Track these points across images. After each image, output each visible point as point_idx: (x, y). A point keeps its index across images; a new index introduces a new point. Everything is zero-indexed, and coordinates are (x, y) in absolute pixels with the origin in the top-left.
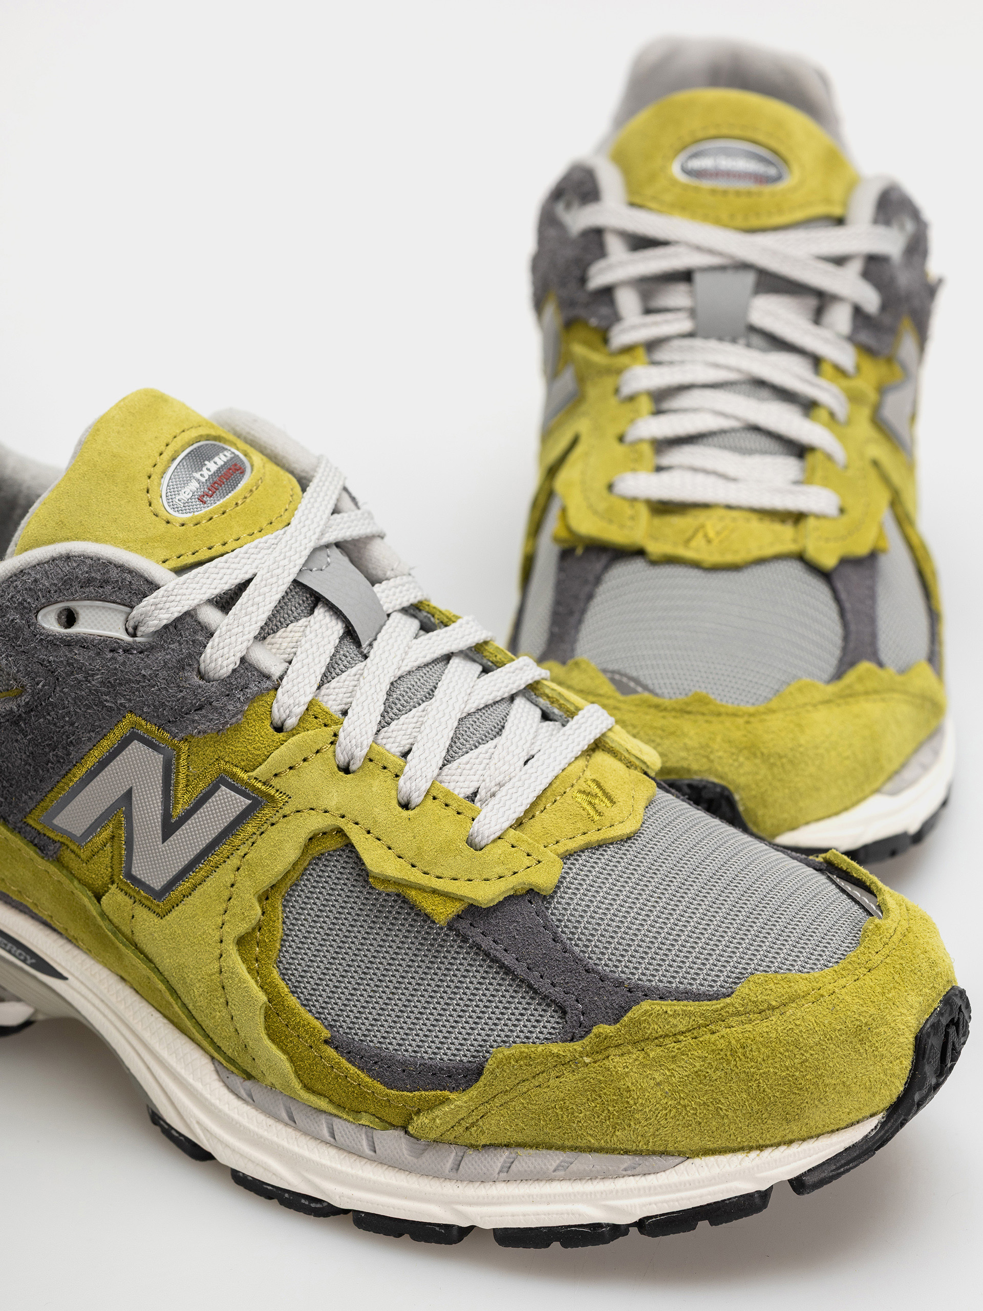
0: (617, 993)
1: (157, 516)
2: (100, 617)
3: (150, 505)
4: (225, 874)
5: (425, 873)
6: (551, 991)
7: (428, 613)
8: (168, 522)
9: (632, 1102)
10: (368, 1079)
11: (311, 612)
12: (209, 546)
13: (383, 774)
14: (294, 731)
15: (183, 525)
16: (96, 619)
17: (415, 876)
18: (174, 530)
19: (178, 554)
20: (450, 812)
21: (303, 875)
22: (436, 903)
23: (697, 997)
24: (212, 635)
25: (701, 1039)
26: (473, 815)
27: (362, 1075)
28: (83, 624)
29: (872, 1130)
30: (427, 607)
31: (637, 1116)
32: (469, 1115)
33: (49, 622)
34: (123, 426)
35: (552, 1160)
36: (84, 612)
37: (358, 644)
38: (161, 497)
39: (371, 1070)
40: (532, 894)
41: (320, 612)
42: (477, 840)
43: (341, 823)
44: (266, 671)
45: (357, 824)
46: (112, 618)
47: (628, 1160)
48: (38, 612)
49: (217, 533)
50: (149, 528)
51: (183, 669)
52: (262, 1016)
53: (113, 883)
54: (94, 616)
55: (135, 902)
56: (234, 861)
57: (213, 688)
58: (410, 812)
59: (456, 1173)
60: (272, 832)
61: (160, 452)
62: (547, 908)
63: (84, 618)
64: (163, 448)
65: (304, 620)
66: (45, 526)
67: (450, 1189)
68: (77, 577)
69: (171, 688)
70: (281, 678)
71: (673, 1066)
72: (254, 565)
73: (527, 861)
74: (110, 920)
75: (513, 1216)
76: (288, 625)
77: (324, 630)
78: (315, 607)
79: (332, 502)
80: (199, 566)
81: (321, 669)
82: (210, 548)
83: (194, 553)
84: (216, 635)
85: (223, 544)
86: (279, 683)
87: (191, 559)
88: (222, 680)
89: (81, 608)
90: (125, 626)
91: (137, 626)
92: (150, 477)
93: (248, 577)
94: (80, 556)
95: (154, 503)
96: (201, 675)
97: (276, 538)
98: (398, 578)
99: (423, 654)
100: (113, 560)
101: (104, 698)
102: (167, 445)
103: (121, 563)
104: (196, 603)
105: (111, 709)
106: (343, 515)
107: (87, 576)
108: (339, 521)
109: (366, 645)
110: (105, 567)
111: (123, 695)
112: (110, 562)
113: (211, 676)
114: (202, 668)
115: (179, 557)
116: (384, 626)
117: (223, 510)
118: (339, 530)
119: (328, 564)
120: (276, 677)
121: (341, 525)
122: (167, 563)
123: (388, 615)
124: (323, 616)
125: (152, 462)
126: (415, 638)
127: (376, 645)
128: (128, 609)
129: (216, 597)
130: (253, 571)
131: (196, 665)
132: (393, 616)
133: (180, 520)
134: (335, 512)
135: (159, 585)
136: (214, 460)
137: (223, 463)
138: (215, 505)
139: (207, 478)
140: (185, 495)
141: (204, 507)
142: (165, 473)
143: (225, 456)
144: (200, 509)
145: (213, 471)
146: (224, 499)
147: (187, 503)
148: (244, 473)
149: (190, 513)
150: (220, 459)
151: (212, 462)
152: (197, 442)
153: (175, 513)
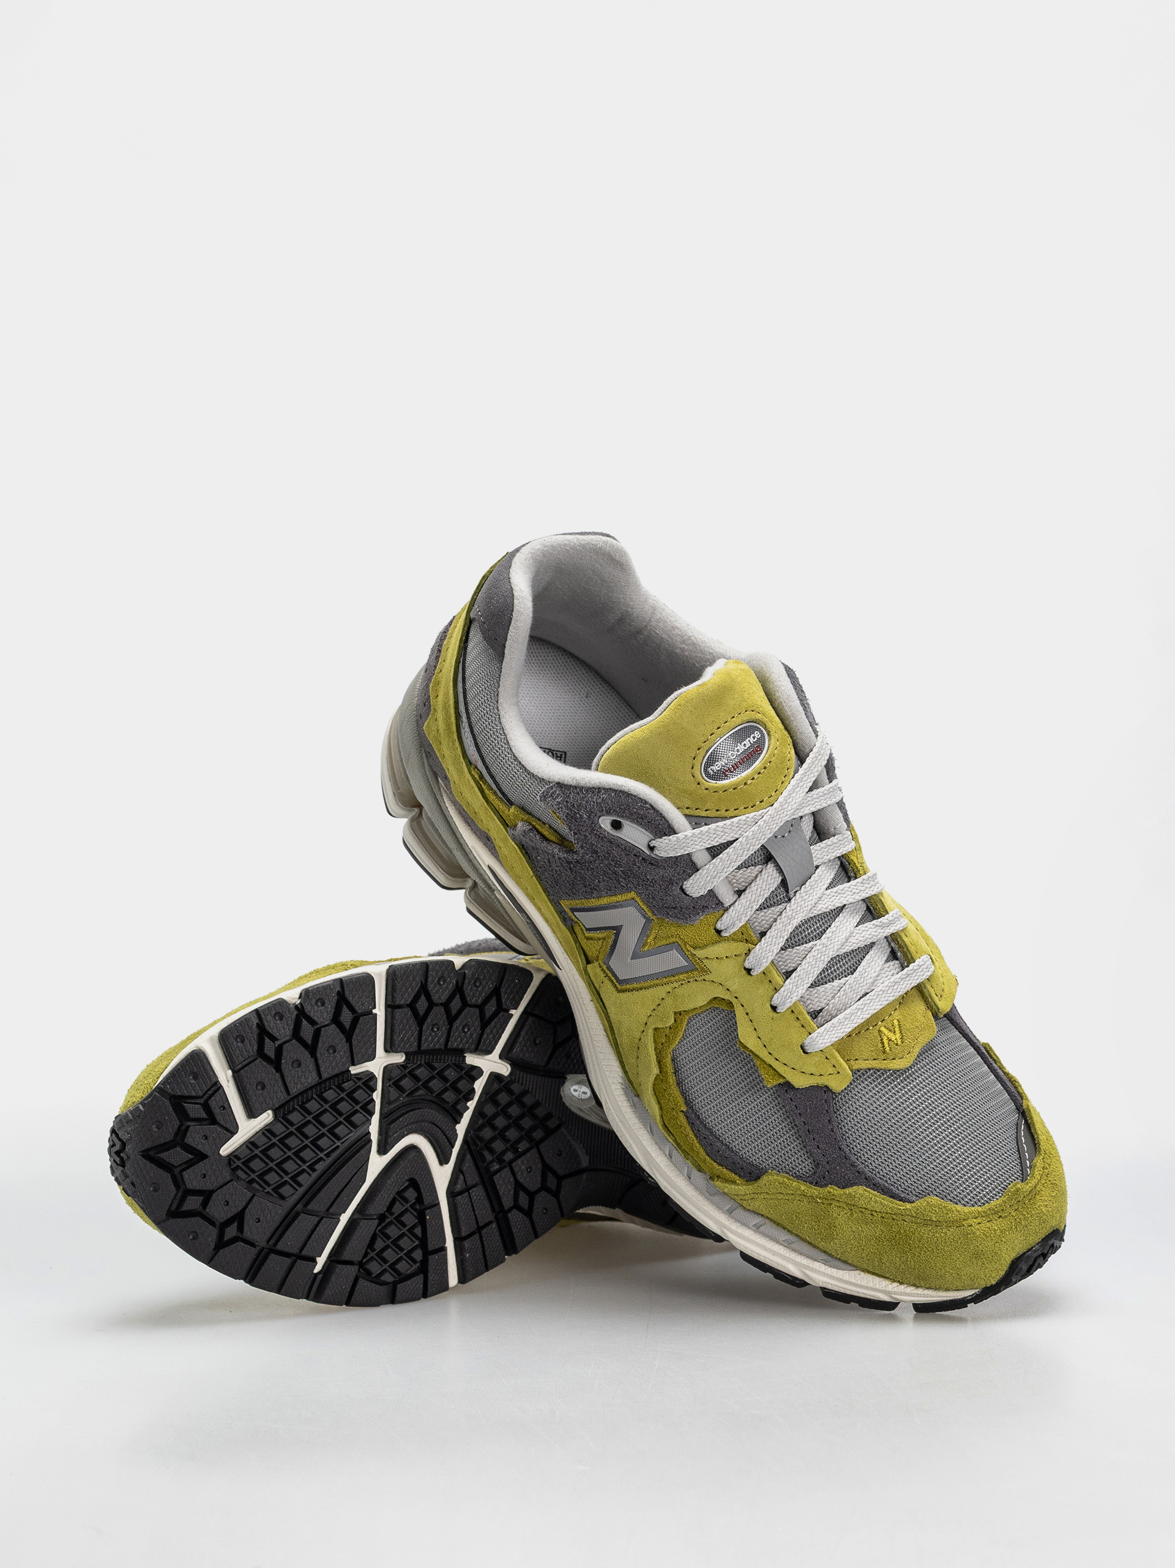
0: (851, 1170)
1: (694, 777)
2: (635, 833)
3: (692, 768)
4: (661, 992)
5: (770, 1053)
6: (815, 1151)
8: (699, 784)
9: (835, 1234)
10: (698, 1145)
11: (767, 863)
12: (717, 809)
13: (767, 985)
14: (727, 939)
15: (707, 789)
16: (632, 833)
17: (763, 1054)
18: (700, 792)
19: (698, 807)
20: (798, 1024)
21: (705, 1012)
22: (770, 1074)
23: (893, 1196)
24: (698, 870)
25: (885, 1220)
26: (810, 1031)
27: (696, 1141)
28: (623, 832)
29: (970, 1296)
31: (836, 1241)
32: (744, 1195)
33: (605, 823)
35: (784, 1236)
36: (628, 826)
37: (787, 891)
38: (702, 763)
39: (702, 1140)
40: (827, 1089)
41: (770, 866)
42: (806, 1048)
43: (734, 1001)
44: (721, 900)
45: (743, 1006)
46: (642, 837)
47: (824, 1256)
48: (599, 817)
49: (725, 802)
50: (686, 784)
51: (672, 885)
52: (653, 1078)
53: (597, 960)
54: (631, 831)
55: (605, 977)
56: (668, 988)
57: (686, 901)
58: (775, 1015)
59: (730, 1212)
60: (694, 985)
61: (711, 733)
62: (834, 1099)
63: (626, 830)
64: (715, 730)
65: (761, 866)
66: (627, 752)
67: (723, 1218)
68: (629, 809)
70: (730, 906)
71: (865, 1226)
72: (740, 832)
73: (831, 1070)
74: (589, 976)
75: (752, 1251)
76: (749, 866)
77: (769, 879)
78: (769, 861)
79: (813, 779)
80: (706, 824)
81: (757, 905)
82: (717, 811)
83: (706, 810)
84: (700, 871)
85: (726, 811)
86: (726, 910)
87: (704, 814)
88: (694, 898)
89: (626, 824)
90: (649, 845)
91: (655, 849)
92: (699, 749)
93: (733, 839)
94: (635, 796)
95: (695, 768)
96: (683, 890)
97: (760, 815)
98: (836, 837)
99: (827, 905)
100: (654, 805)
101: (621, 880)
102: (718, 728)
103: (658, 809)
104: (694, 850)
105: (624, 887)
106: (815, 792)
107: (635, 810)
108: (809, 799)
109: (791, 893)
110: (647, 809)
111: (633, 883)
112: (652, 806)
113: (688, 893)
114: (684, 887)
115: (697, 809)
116: (810, 878)
117: (735, 787)
118: (807, 807)
119: (789, 832)
120: (727, 905)
121: (809, 803)
122: (689, 810)
123: (817, 867)
124: (772, 868)
125: (704, 739)
126: (826, 889)
127: (798, 894)
128: (652, 837)
129: (707, 848)
130: (737, 836)
131: (681, 884)
132: (820, 868)
133: (707, 785)
134: (811, 790)
135: (677, 831)
136: (745, 742)
137: (750, 745)
138: (732, 779)
139: (734, 757)
140: (716, 767)
141: (725, 779)
142: (710, 749)
143: (754, 738)
144: (722, 779)
145: (741, 751)
146: (739, 776)
147: (715, 773)
148: (761, 753)
149: (715, 780)
150: (749, 741)
151: (743, 744)
152: (739, 725)
153: (706, 778)
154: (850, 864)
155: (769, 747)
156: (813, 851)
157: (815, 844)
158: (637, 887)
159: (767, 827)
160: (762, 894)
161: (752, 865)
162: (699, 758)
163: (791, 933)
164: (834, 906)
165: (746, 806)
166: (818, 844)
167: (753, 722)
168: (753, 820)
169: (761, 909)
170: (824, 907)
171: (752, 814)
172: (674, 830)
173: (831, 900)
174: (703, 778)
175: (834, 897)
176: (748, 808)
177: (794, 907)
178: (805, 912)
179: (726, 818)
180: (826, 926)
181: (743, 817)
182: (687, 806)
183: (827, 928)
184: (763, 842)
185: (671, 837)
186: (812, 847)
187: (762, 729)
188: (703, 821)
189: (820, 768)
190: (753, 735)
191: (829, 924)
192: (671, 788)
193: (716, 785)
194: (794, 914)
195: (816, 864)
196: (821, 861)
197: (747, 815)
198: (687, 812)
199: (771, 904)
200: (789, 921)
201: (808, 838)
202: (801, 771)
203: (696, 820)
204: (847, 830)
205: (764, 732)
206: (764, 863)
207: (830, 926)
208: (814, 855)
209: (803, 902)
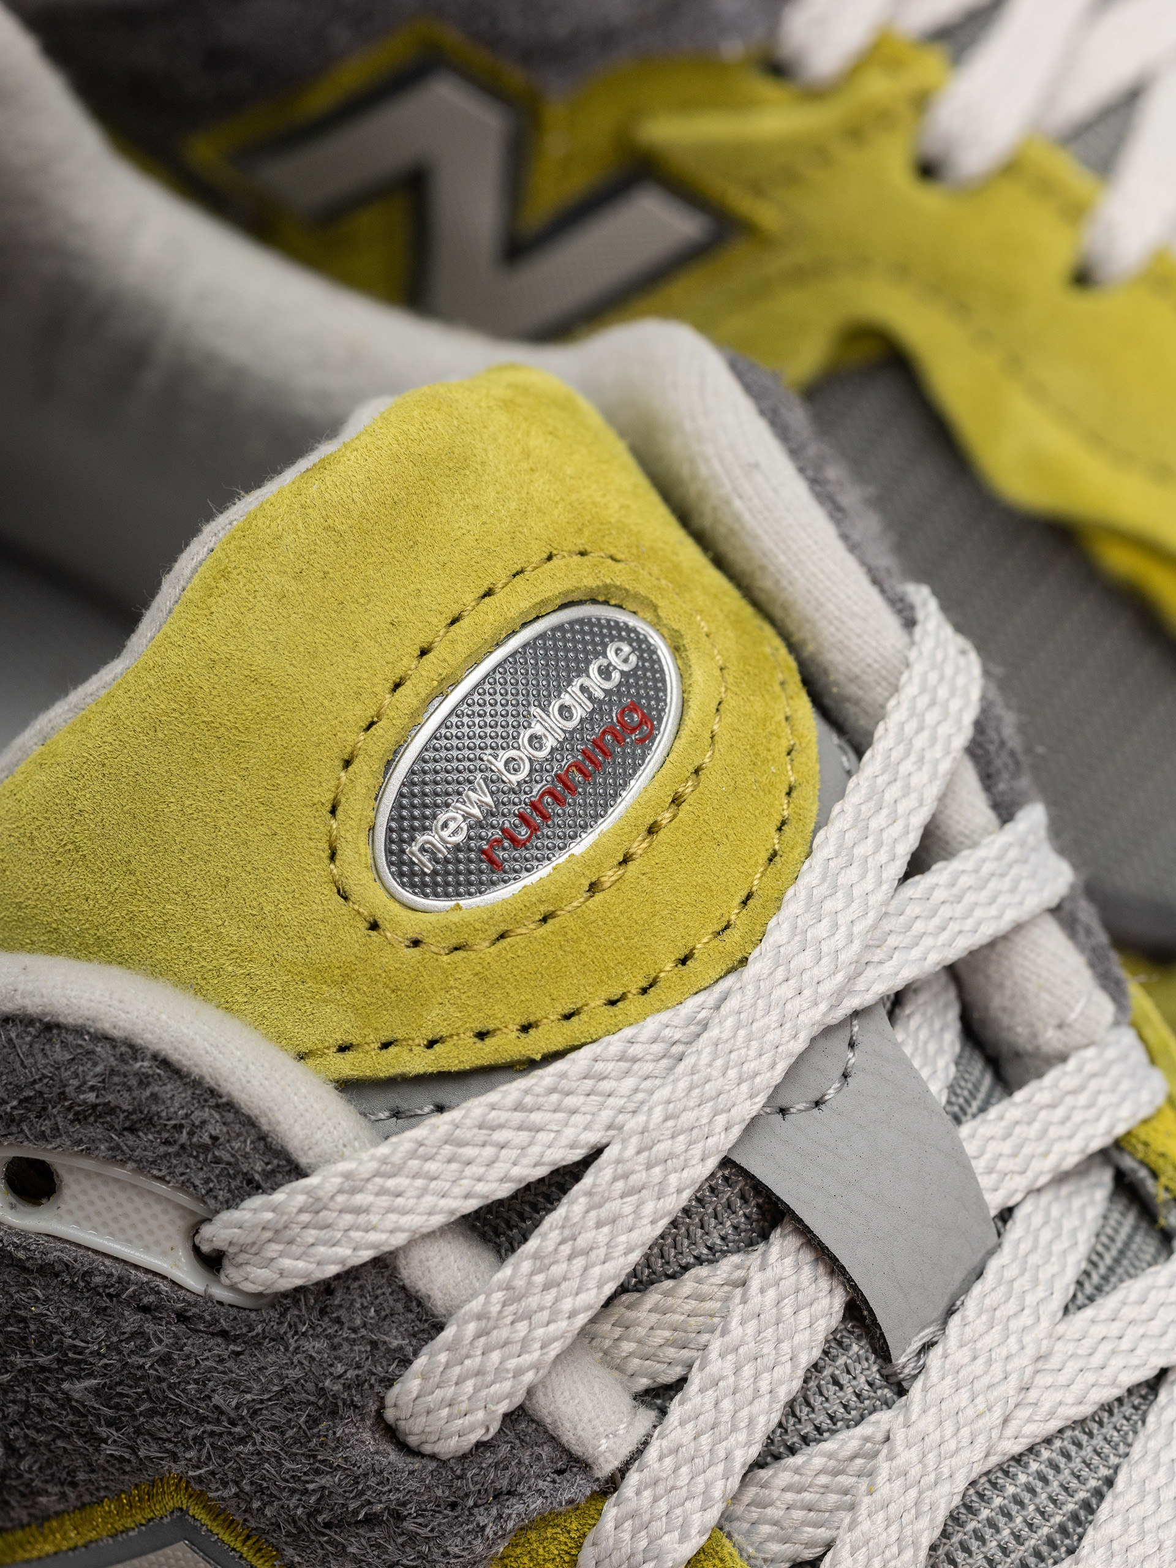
1: (346, 898)
2: (120, 1205)
3: (333, 857)
7: (1143, 1163)
8: (374, 926)
11: (765, 1236)
12: (479, 1027)
15: (416, 943)
16: (109, 1209)
19: (386, 1036)
24: (439, 1327)
28: (70, 1212)
30: (1140, 1147)
34: (299, 575)
36: (78, 1182)
37: (882, 1352)
38: (372, 829)
44: (577, 1450)
46: (154, 1216)
49: (509, 988)
50: (317, 936)
51: (334, 1413)
54: (102, 1198)
57: (417, 1478)
61: (394, 678)
63: (74, 1197)
64: (408, 662)
65: (735, 1259)
66: (32, 839)
68: (63, 1096)
69: (293, 1457)
70: (623, 1471)
72: (606, 1116)
76: (686, 1268)
77: (788, 1310)
78: (773, 1226)
79: (919, 820)
80: (440, 1109)
81: (748, 1444)
82: (482, 1035)
83: (431, 1044)
84: (449, 1333)
85: (525, 1029)
86: (612, 1485)
87: (419, 1062)
88: (444, 1463)
89: (71, 1170)
90: (196, 1249)
91: (226, 1262)
92: (347, 763)
93: (577, 1155)
94: (79, 1031)
95: (345, 852)
96: (392, 1433)
97: (690, 1021)
98: (1072, 1064)
99: (1077, 1388)
100: (175, 1057)
101: (103, 1431)
102: (424, 652)
103: (196, 1072)
104: (399, 1239)
105: (121, 1459)
106: (939, 875)
107: (91, 1097)
108: (912, 910)
109: (902, 1358)
110: (144, 1080)
111: (157, 1439)
112: (165, 1063)
113: (413, 1441)
114: (390, 1415)
115: (386, 1046)
116: (980, 1275)
117: (544, 909)
118: (909, 948)
119: (845, 1076)
120: (607, 1466)
121: (919, 926)
122: (349, 1055)
123: (1006, 1215)
124: (789, 1261)
125: (363, 712)
126: (1066, 1310)
127: (934, 1357)
128: (198, 1208)
129: (465, 1217)
130: (593, 1138)
131: (373, 1407)
132: (1019, 1214)
133: (412, 924)
134: (917, 865)
135: (303, 1161)
136: (566, 699)
137: (590, 706)
138: (529, 880)
139: (523, 775)
140: (445, 834)
141: (493, 883)
142: (397, 751)
143: (605, 672)
144: (481, 887)
145: (550, 743)
146: (561, 859)
147: (447, 861)
148: (650, 737)
149: (447, 895)
150: (583, 689)
151: (554, 708)
152: (525, 625)
153: (407, 895)
154: (1155, 1175)
155: (684, 703)
156: (970, 1149)
157: (982, 1110)
158: (179, 1450)
159: (732, 1074)
160: (764, 1385)
161: (699, 1261)
162: (355, 806)
163: (933, 1548)
164: (1113, 1383)
165: (615, 992)
166: (993, 1112)
167: (594, 601)
168: (658, 1048)
169: (777, 1457)
170: (1070, 1399)
171: (651, 1025)
172: (289, 1160)
173: (1097, 1360)
174: (392, 896)
175: (1106, 1347)
176: (623, 997)
177: (927, 1422)
178: (981, 1439)
179: (530, 1065)
180: (1093, 1483)
181: (614, 1044)
182: (339, 1037)
183: (1099, 1495)
184: (721, 1142)
185: (279, 1196)
186: (965, 1130)
187: (643, 628)
188: (423, 1101)
189: (945, 766)
190: (602, 661)
191: (1104, 1472)
192: (252, 967)
193: (455, 917)
194: (931, 1457)
195: (995, 1202)
196: (1020, 1183)
197: (628, 1032)
198: (347, 1066)
199: (818, 1429)
200: (913, 1493)
201: (938, 1089)
202: (858, 788)
203: (396, 1099)
204: (1117, 1023)
205: (655, 639)
206: (751, 1243)
207: (1110, 1482)
208: (979, 1166)
209: (964, 1395)
